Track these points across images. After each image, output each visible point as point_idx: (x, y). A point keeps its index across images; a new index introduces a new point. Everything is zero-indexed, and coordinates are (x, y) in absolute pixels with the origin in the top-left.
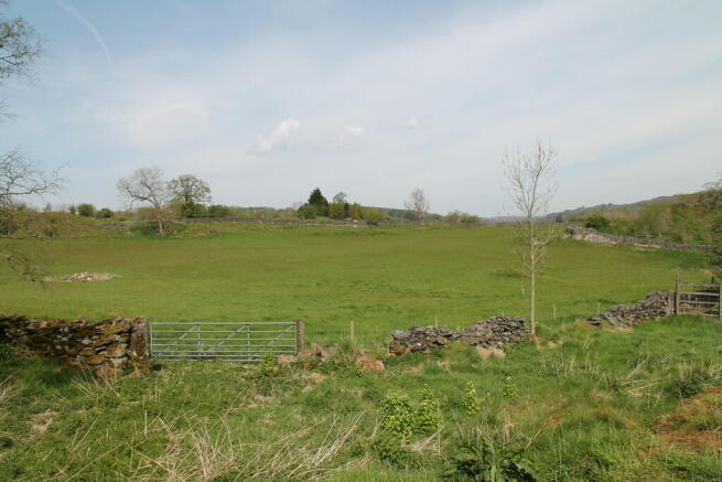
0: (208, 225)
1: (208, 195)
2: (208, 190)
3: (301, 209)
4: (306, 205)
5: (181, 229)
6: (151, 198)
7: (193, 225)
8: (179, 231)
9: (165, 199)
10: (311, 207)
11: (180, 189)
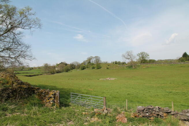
0: (146, 65)
1: (148, 57)
2: (148, 55)
3: (179, 59)
4: (181, 57)
5: (139, 66)
6: (131, 59)
7: (142, 65)
8: (138, 67)
9: (136, 59)
10: (183, 58)
11: (141, 56)
